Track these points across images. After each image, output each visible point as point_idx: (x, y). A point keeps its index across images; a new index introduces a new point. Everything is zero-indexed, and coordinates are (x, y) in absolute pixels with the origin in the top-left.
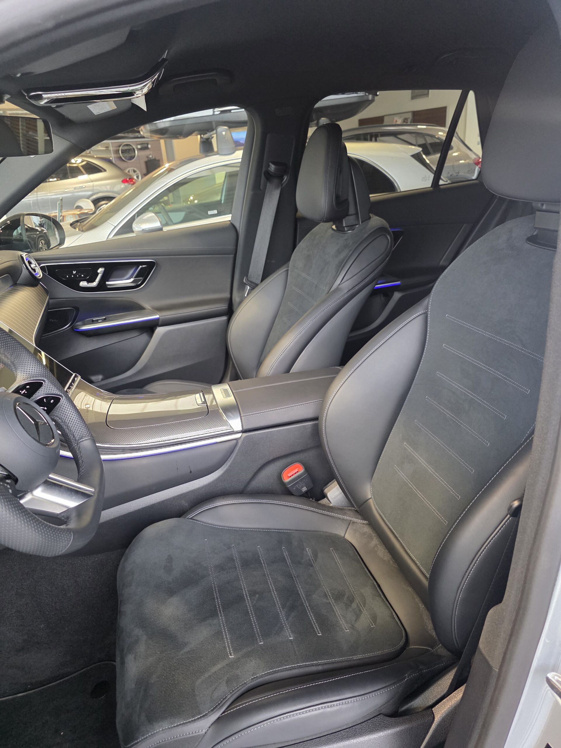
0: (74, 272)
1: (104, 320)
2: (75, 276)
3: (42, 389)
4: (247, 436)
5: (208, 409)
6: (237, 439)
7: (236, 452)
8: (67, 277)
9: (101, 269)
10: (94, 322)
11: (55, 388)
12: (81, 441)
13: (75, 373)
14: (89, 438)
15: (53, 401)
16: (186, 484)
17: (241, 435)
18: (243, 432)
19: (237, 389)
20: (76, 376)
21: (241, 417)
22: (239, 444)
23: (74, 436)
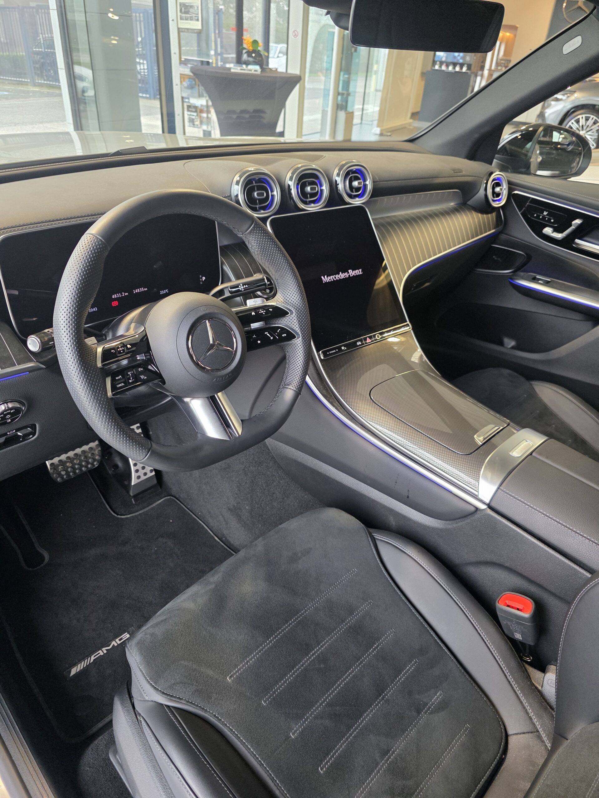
0: (545, 212)
1: (547, 284)
2: (544, 217)
3: (284, 318)
4: (490, 515)
5: (476, 450)
6: (477, 509)
7: (468, 521)
8: (535, 215)
9: (578, 222)
10: (534, 280)
11: (298, 325)
12: (287, 387)
13: (410, 322)
14: (295, 389)
15: (285, 335)
16: (401, 504)
17: (483, 507)
18: (490, 506)
19: (540, 454)
20: (408, 325)
21: (498, 488)
22: (477, 516)
23: (286, 379)
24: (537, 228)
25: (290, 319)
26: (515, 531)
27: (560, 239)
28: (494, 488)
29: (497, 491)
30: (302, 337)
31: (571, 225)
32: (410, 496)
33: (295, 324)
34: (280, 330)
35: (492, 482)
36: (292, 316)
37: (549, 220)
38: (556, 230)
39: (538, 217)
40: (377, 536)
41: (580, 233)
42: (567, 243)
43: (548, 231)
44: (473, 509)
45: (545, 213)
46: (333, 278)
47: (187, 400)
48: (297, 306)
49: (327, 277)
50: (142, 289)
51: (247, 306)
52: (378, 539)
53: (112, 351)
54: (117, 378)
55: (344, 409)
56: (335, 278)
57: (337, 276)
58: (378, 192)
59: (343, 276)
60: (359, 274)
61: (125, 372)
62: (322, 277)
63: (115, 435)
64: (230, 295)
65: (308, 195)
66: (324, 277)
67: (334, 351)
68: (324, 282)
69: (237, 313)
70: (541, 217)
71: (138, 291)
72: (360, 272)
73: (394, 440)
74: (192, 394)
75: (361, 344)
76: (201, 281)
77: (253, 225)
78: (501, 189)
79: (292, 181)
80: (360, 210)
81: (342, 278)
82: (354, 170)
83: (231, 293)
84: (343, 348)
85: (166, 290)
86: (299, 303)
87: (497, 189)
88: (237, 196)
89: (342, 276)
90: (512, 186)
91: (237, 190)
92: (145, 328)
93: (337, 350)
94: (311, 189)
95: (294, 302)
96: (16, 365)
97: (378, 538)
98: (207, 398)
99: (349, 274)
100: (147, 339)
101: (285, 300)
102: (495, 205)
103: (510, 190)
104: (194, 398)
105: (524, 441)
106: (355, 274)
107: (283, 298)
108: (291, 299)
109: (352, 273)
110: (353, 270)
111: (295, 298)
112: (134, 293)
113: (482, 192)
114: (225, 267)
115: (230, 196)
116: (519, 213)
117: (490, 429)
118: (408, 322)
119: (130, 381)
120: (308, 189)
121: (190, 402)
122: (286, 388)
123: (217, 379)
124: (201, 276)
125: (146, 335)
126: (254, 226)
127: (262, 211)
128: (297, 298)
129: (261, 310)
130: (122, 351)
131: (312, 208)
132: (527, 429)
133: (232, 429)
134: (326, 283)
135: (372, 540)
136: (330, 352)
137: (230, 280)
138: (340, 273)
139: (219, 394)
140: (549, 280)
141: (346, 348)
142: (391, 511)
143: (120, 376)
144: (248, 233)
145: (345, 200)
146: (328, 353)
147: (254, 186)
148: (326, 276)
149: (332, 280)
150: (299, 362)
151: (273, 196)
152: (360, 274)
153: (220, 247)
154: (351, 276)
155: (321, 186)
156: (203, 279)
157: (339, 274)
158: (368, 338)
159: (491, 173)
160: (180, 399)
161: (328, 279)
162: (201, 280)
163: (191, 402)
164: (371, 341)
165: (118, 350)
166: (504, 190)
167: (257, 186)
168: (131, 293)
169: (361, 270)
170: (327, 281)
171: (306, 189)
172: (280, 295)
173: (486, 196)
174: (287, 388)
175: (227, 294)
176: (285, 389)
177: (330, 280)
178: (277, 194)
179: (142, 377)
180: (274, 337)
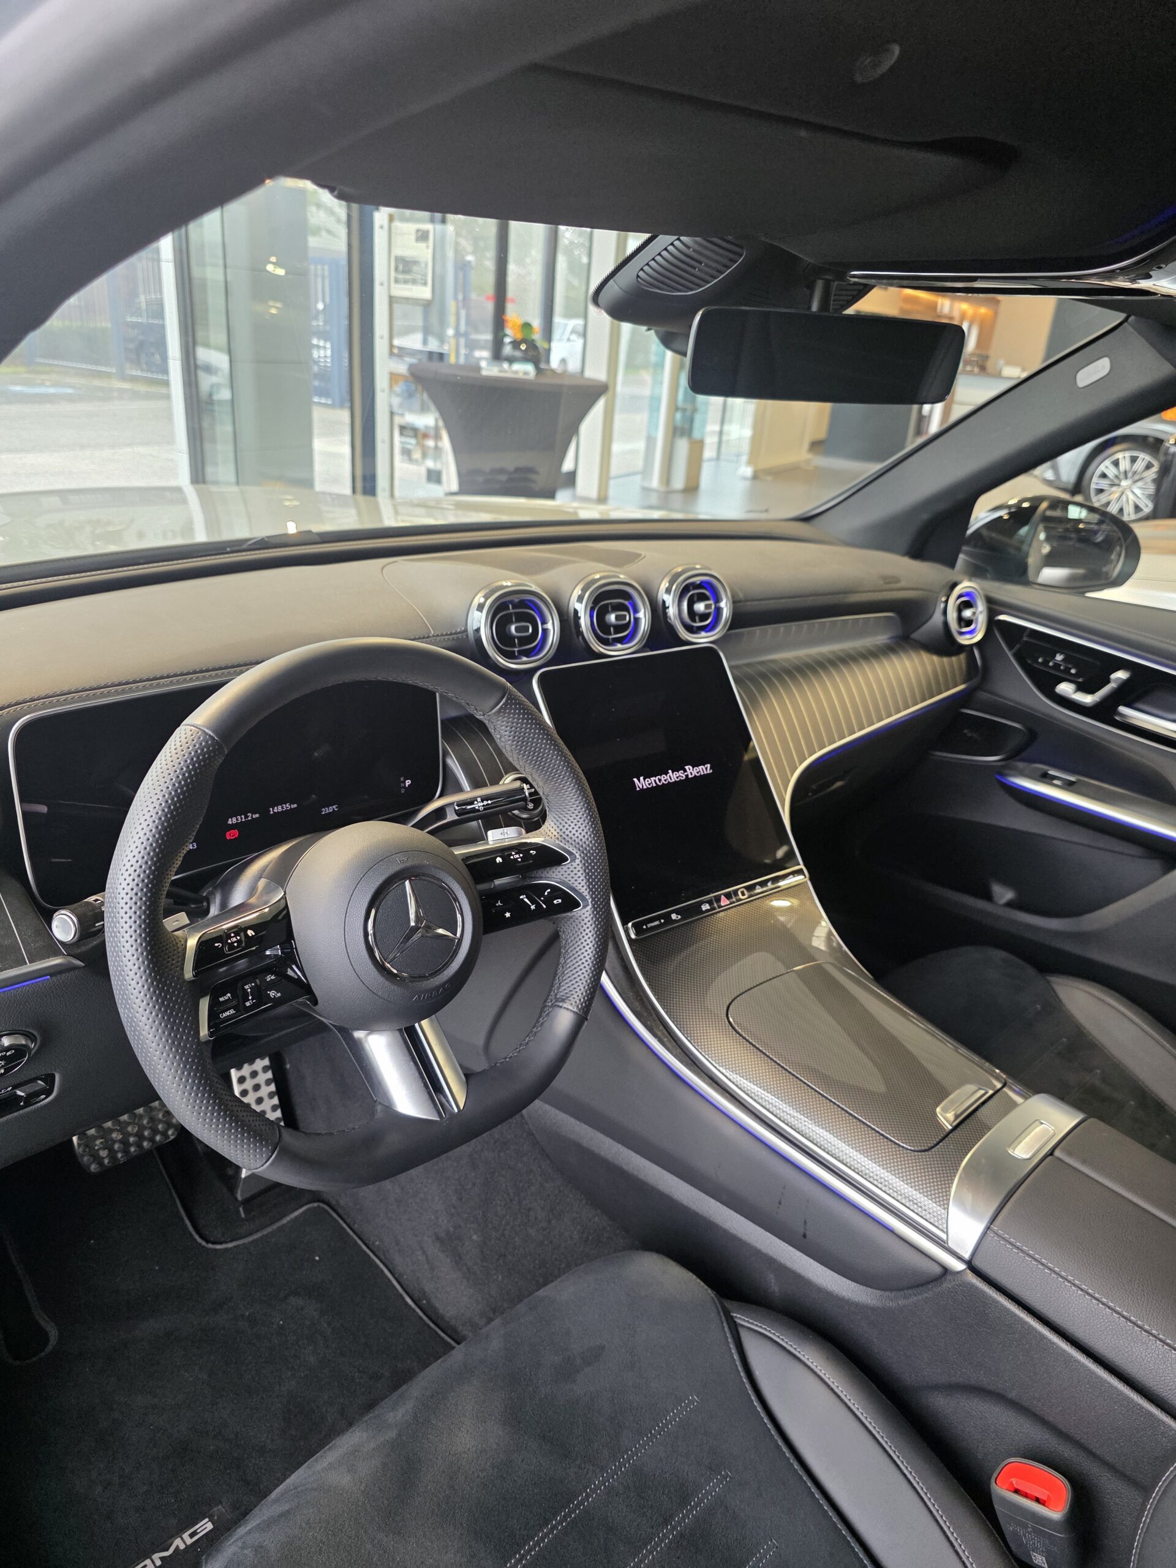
0: (1058, 655)
1: (1069, 786)
2: (1057, 666)
3: (559, 868)
4: (973, 1286)
5: (941, 1141)
6: (946, 1270)
7: (928, 1294)
8: (1040, 660)
9: (1121, 675)
10: (1045, 778)
11: (585, 881)
12: (561, 1004)
13: (805, 865)
14: (575, 1010)
15: (560, 901)
16: (791, 1248)
17: (960, 1266)
18: (971, 1265)
19: (1070, 1154)
20: (800, 872)
21: (988, 1228)
22: (947, 1285)
23: (559, 988)
24: (1046, 683)
25: (570, 870)
26: (1026, 1323)
27: (1090, 705)
28: (978, 1227)
29: (984, 1234)
30: (593, 906)
31: (1108, 681)
32: (808, 1233)
33: (579, 880)
34: (549, 890)
35: (974, 1213)
36: (573, 863)
37: (1067, 670)
38: (1082, 688)
39: (1045, 663)
40: (740, 1318)
41: (1127, 695)
42: (1104, 712)
43: (1065, 688)
44: (938, 1270)
45: (1059, 658)
46: (655, 781)
47: (359, 1034)
48: (584, 846)
49: (644, 779)
50: (287, 806)
51: (487, 843)
52: (742, 1326)
53: (216, 945)
54: (221, 999)
55: (675, 1041)
56: (660, 780)
57: (663, 778)
58: (742, 619)
59: (675, 776)
60: (705, 773)
61: (239, 985)
62: (635, 780)
63: (209, 1117)
64: (457, 818)
65: (612, 629)
66: (639, 780)
67: (657, 923)
68: (638, 789)
69: (466, 858)
70: (1051, 664)
71: (278, 809)
72: (706, 769)
73: (771, 1110)
74: (370, 1023)
75: (709, 907)
76: (403, 787)
77: (504, 701)
78: (974, 613)
79: (581, 603)
80: (708, 655)
81: (673, 780)
82: (698, 582)
83: (458, 815)
84: (674, 916)
85: (334, 807)
86: (588, 839)
87: (967, 613)
88: (478, 630)
89: (673, 776)
90: (994, 606)
91: (479, 622)
92: (285, 892)
93: (662, 921)
94: (617, 618)
95: (578, 837)
96: (26, 964)
97: (743, 1323)
98: (400, 1030)
99: (686, 773)
100: (288, 915)
101: (560, 833)
102: (964, 640)
103: (992, 613)
104: (371, 1031)
105: (1037, 1122)
106: (698, 773)
107: (558, 830)
108: (574, 831)
109: (692, 771)
110: (695, 765)
111: (580, 831)
112: (272, 813)
113: (937, 618)
114: (449, 761)
115: (466, 631)
116: (1010, 654)
117: (967, 1095)
118: (802, 866)
119: (248, 1004)
120: (612, 618)
121: (364, 1040)
122: (558, 1006)
123: (419, 997)
124: (402, 779)
125: (287, 906)
126: (507, 701)
127: (525, 659)
128: (585, 831)
129: (513, 853)
130: (236, 944)
131: (619, 652)
132: (1042, 1095)
133: (445, 1096)
134: (642, 790)
135: (730, 1328)
136: (649, 925)
137: (460, 789)
138: (670, 771)
139: (425, 1023)
140: (1072, 779)
141: (679, 917)
142: (771, 1262)
143: (229, 995)
144: (494, 714)
145: (680, 635)
146: (644, 927)
147: (511, 614)
148: (642, 778)
149: (654, 785)
150: (586, 954)
151: (545, 631)
152: (708, 772)
153: (442, 721)
154: (690, 776)
155: (636, 611)
156: (407, 784)
157: (666, 773)
158: (723, 896)
159: (954, 585)
160: (346, 1033)
161: (647, 783)
162: (402, 785)
163: (366, 1041)
164: (728, 902)
165: (229, 941)
166: (979, 614)
167: (516, 614)
168: (264, 813)
169: (709, 766)
170: (645, 787)
171: (607, 617)
172: (552, 824)
173: (946, 624)
174: (561, 1007)
175: (451, 817)
176: (557, 1009)
177: (649, 784)
178: (553, 627)
179: (272, 994)
180: (538, 906)
